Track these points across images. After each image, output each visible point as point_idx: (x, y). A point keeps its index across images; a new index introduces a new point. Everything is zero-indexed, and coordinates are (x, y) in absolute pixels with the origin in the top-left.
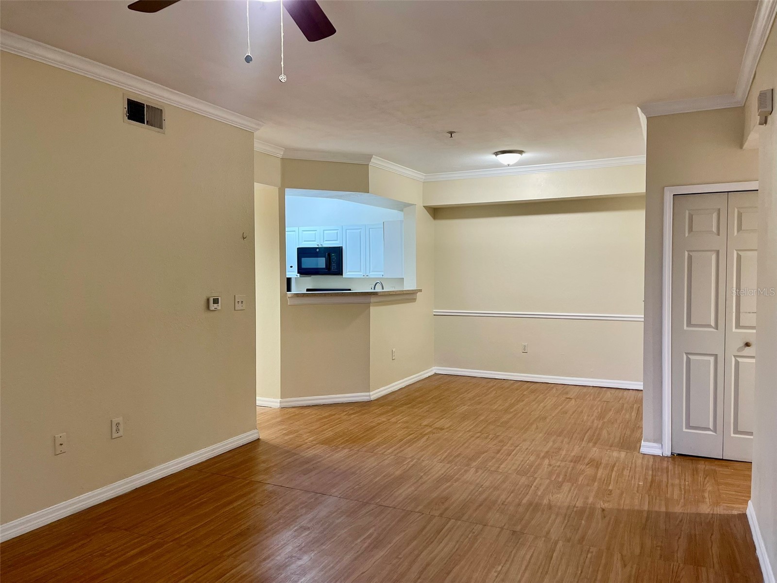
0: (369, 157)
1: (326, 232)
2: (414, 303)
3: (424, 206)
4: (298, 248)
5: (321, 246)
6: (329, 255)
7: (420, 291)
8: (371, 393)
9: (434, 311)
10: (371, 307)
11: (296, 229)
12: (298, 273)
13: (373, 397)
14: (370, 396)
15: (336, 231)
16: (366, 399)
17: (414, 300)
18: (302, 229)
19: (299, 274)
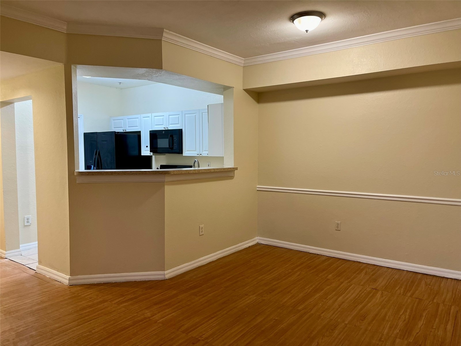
0: (160, 31)
1: (170, 117)
2: (232, 180)
3: (245, 90)
4: (150, 131)
5: (167, 129)
6: (172, 136)
7: (237, 169)
8: (166, 272)
9: (258, 186)
10: (165, 186)
11: (150, 115)
12: (150, 152)
13: (167, 277)
14: (164, 275)
15: (177, 116)
16: (160, 277)
17: (232, 177)
18: (154, 114)
19: (152, 153)
